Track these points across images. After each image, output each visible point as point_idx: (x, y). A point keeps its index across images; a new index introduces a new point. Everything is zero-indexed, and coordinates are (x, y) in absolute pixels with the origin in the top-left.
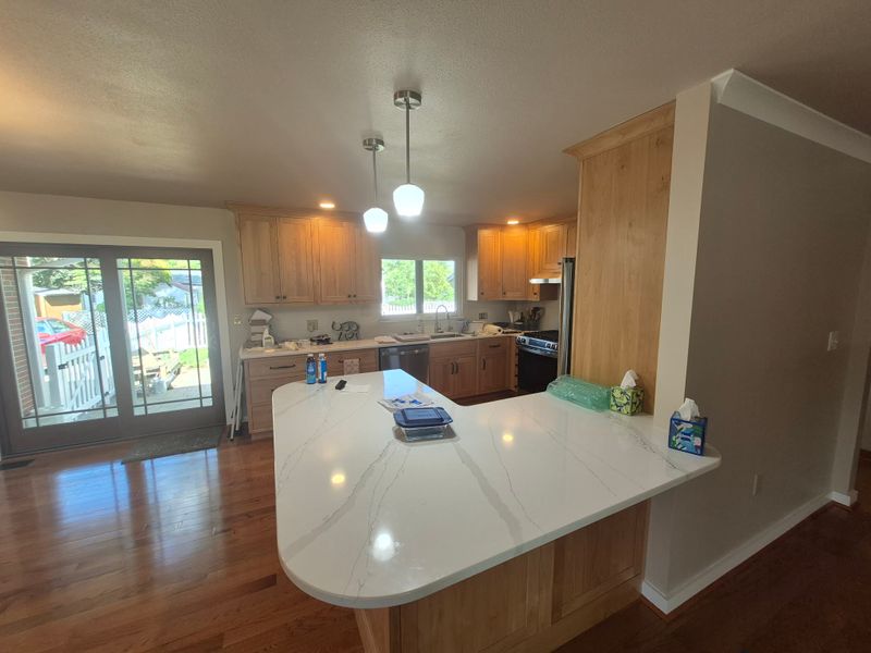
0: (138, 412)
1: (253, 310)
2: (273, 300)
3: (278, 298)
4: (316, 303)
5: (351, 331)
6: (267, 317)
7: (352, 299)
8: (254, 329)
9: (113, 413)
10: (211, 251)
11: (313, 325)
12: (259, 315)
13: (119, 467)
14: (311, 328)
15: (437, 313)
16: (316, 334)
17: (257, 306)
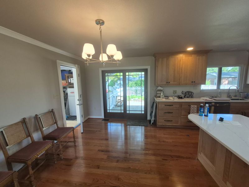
0: (128, 112)
1: (158, 86)
2: (165, 83)
3: (167, 83)
4: (179, 84)
5: (189, 95)
6: (162, 89)
7: (193, 83)
8: (158, 92)
9: (122, 111)
10: (147, 69)
11: (175, 92)
12: (159, 88)
13: (123, 125)
14: (174, 93)
15: (229, 89)
16: (176, 95)
17: (160, 85)
